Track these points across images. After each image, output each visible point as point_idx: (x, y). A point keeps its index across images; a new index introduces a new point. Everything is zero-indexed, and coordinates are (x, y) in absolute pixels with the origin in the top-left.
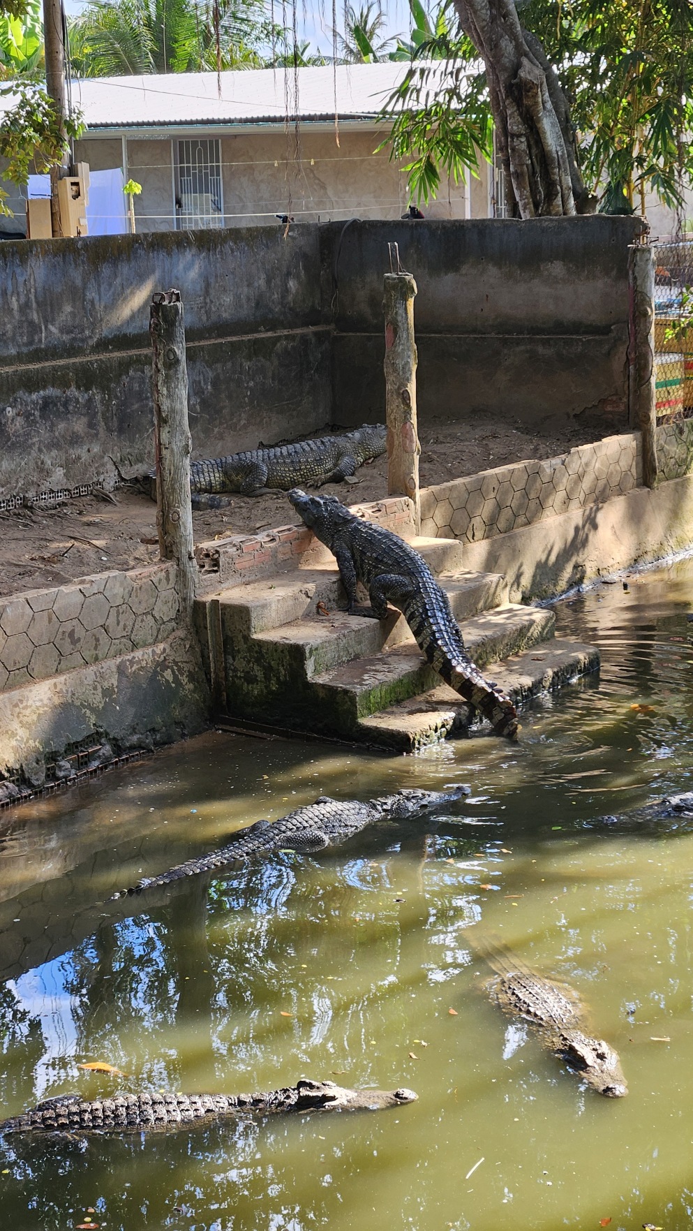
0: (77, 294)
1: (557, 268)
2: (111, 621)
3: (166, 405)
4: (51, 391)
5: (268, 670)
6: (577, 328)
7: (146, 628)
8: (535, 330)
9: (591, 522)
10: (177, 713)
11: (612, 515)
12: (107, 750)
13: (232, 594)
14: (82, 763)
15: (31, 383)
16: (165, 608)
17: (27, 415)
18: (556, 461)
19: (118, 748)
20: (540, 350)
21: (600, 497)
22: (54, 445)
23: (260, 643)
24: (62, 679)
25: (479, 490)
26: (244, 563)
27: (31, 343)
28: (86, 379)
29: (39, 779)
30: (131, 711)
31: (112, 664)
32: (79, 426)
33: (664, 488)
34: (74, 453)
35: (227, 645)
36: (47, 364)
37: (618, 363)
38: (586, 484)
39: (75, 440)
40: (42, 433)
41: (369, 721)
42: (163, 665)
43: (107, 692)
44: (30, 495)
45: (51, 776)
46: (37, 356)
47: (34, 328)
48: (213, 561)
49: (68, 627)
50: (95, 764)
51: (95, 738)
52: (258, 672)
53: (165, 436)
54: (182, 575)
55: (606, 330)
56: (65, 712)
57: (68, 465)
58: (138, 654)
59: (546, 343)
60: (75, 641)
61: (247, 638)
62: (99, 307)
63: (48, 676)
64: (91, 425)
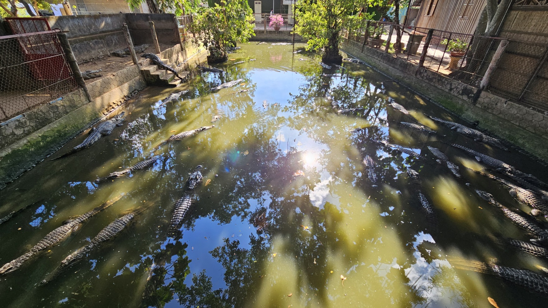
0: (94, 24)
1: (164, 21)
2: (131, 74)
3: (129, 42)
4: (96, 40)
5: (154, 78)
6: (168, 30)
7: (136, 75)
8: (162, 30)
9: (178, 56)
10: (143, 85)
11: (180, 54)
12: (137, 91)
13: (146, 69)
14: (135, 93)
15: (93, 39)
16: (138, 72)
17: (94, 44)
18: (173, 48)
19: (138, 91)
20: (164, 33)
21: (178, 53)
22: (99, 48)
23: (152, 75)
24: (128, 82)
25: (166, 52)
26: (144, 64)
27: (90, 32)
28: (101, 38)
29: (130, 96)
30: (138, 86)
31: (133, 80)
32: (102, 45)
33: (184, 51)
34: (103, 49)
35: (148, 76)
36: (94, 36)
37: (175, 34)
38: (176, 51)
39: (102, 48)
40: (97, 47)
41: (170, 83)
42: (139, 79)
43: (134, 84)
44: (98, 56)
45: (132, 96)
46: (91, 34)
47: (89, 30)
48: (141, 64)
49: (126, 75)
50: (136, 94)
51: (135, 90)
52: (153, 78)
53: (130, 46)
54: (138, 66)
55: (172, 30)
56: (130, 87)
57: (102, 51)
58: (136, 78)
59: (165, 32)
60: (128, 77)
61: (150, 74)
62: (98, 26)
63: (126, 82)
64: (103, 45)
